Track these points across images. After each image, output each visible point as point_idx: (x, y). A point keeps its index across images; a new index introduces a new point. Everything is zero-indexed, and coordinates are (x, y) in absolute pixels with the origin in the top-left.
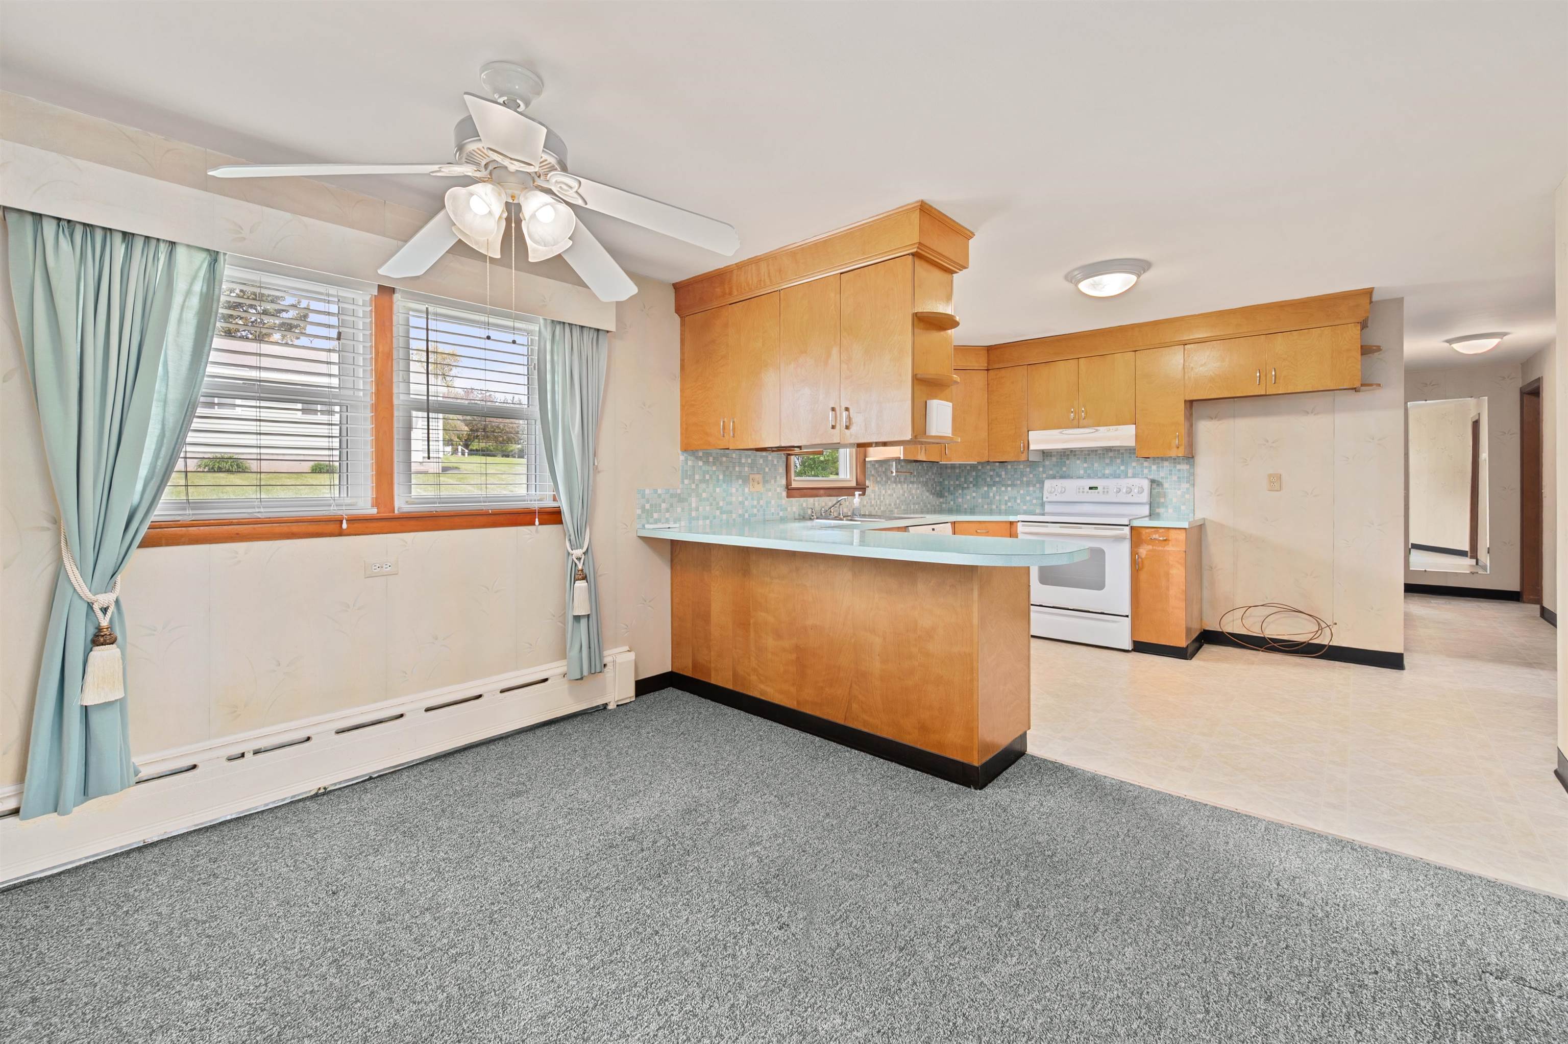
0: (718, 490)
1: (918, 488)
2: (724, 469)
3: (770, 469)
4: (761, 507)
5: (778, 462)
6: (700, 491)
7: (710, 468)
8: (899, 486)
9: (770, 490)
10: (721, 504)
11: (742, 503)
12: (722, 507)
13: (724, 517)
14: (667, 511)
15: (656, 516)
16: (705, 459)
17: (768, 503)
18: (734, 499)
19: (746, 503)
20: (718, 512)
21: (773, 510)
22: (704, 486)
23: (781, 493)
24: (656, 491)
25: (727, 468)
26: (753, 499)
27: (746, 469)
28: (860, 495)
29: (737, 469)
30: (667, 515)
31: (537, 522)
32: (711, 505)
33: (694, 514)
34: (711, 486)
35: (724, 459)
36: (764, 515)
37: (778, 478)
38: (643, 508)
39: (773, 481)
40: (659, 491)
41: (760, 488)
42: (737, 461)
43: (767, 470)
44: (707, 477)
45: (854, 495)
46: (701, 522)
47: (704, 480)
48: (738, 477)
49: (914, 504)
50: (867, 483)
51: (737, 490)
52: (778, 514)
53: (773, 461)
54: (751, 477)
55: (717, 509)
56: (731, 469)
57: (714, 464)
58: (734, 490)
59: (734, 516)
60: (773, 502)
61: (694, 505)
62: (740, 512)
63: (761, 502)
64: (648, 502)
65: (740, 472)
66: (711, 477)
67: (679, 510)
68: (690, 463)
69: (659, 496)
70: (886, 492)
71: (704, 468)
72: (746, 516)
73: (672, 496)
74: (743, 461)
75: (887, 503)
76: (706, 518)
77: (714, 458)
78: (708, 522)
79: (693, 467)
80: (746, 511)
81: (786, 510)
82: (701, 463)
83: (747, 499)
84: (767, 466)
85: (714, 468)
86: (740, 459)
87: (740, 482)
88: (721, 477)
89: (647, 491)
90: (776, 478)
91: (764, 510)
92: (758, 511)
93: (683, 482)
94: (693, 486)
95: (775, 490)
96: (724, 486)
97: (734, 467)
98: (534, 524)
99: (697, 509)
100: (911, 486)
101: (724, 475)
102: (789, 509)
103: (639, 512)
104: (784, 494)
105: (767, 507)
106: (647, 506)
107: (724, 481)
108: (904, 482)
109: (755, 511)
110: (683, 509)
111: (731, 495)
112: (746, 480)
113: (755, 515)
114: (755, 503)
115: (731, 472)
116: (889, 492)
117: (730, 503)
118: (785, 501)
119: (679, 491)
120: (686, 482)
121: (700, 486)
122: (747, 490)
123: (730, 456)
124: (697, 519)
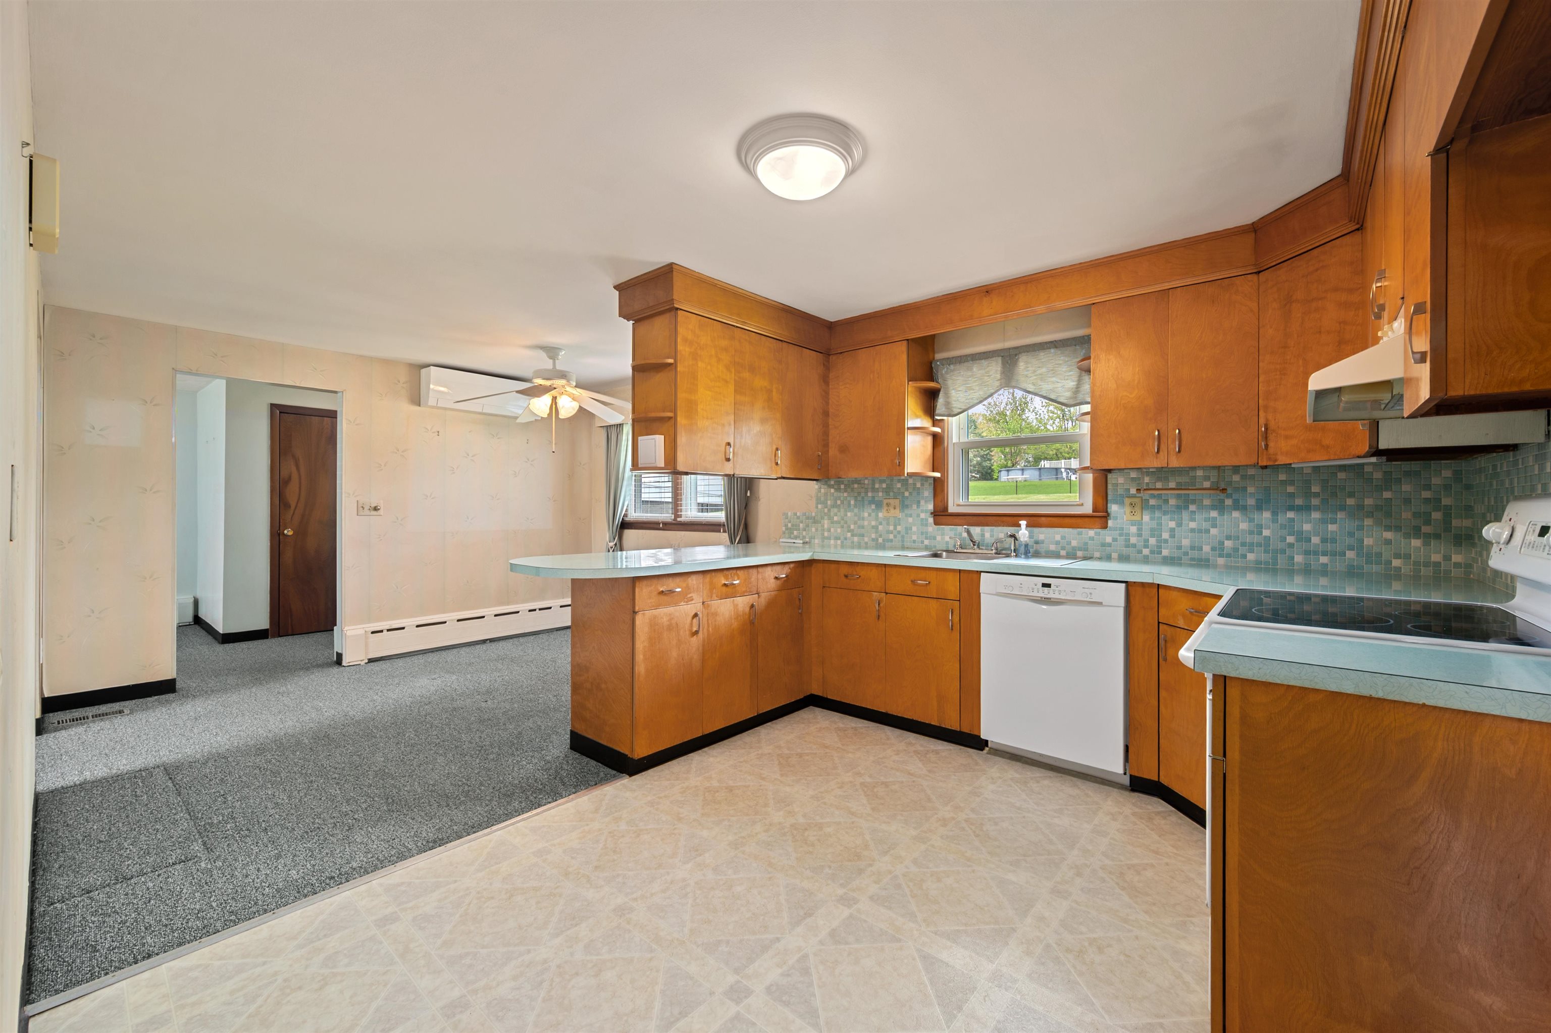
0: (849, 514)
1: (1324, 521)
2: (856, 494)
3: (911, 494)
4: (899, 532)
5: (922, 485)
6: (832, 514)
7: (842, 494)
8: (1236, 514)
9: (911, 516)
10: (852, 527)
11: (875, 528)
12: (853, 530)
13: (856, 539)
14: (804, 530)
15: (795, 533)
16: (836, 487)
17: (908, 529)
18: (866, 523)
19: (880, 527)
20: (849, 535)
21: (914, 537)
22: (836, 510)
23: (927, 520)
24: (795, 514)
25: (859, 493)
26: (888, 524)
27: (880, 494)
28: (1027, 526)
29: (870, 494)
30: (804, 533)
31: (722, 531)
32: (842, 527)
33: (826, 534)
34: (842, 510)
35: (856, 486)
36: (903, 541)
37: (922, 502)
38: (786, 526)
39: (915, 506)
40: (798, 514)
41: (897, 513)
42: (870, 486)
43: (907, 494)
44: (839, 502)
45: (1019, 526)
46: (832, 542)
47: (835, 506)
48: (870, 503)
49: (1307, 553)
50: (1113, 508)
51: (870, 515)
52: (922, 542)
53: (915, 484)
54: (885, 501)
55: (849, 531)
56: (863, 494)
57: (845, 491)
58: (866, 515)
59: (866, 539)
60: (914, 529)
61: (826, 526)
62: (873, 536)
63: (899, 528)
64: (790, 522)
65: (873, 497)
66: (842, 503)
67: (813, 530)
68: (823, 490)
69: (798, 518)
70: (1179, 525)
71: (835, 494)
72: (880, 540)
73: (808, 518)
74: (877, 486)
75: (1186, 542)
76: (837, 538)
77: (846, 485)
78: (839, 542)
79: (826, 494)
80: (880, 536)
81: (935, 538)
82: (832, 490)
83: (881, 524)
84: (907, 490)
85: (845, 494)
86: (873, 484)
87: (873, 506)
88: (852, 502)
89: (789, 514)
90: (919, 502)
91: (903, 537)
92: (895, 537)
93: (817, 507)
94: (826, 510)
95: (918, 516)
96: (856, 510)
97: (866, 493)
98: (720, 532)
99: (829, 530)
100: (1290, 515)
101: (856, 500)
102: (939, 538)
103: (784, 529)
104: (931, 520)
105: (907, 533)
106: (790, 525)
107: (855, 506)
108: (1259, 508)
109: (891, 536)
110: (817, 530)
111: (863, 519)
112: (879, 505)
113: (891, 541)
114: (891, 528)
115: (863, 498)
116: (1193, 525)
117: (863, 527)
118: (931, 528)
119: (813, 514)
120: (820, 506)
121: (832, 510)
122: (880, 515)
123: (862, 482)
124: (829, 538)
